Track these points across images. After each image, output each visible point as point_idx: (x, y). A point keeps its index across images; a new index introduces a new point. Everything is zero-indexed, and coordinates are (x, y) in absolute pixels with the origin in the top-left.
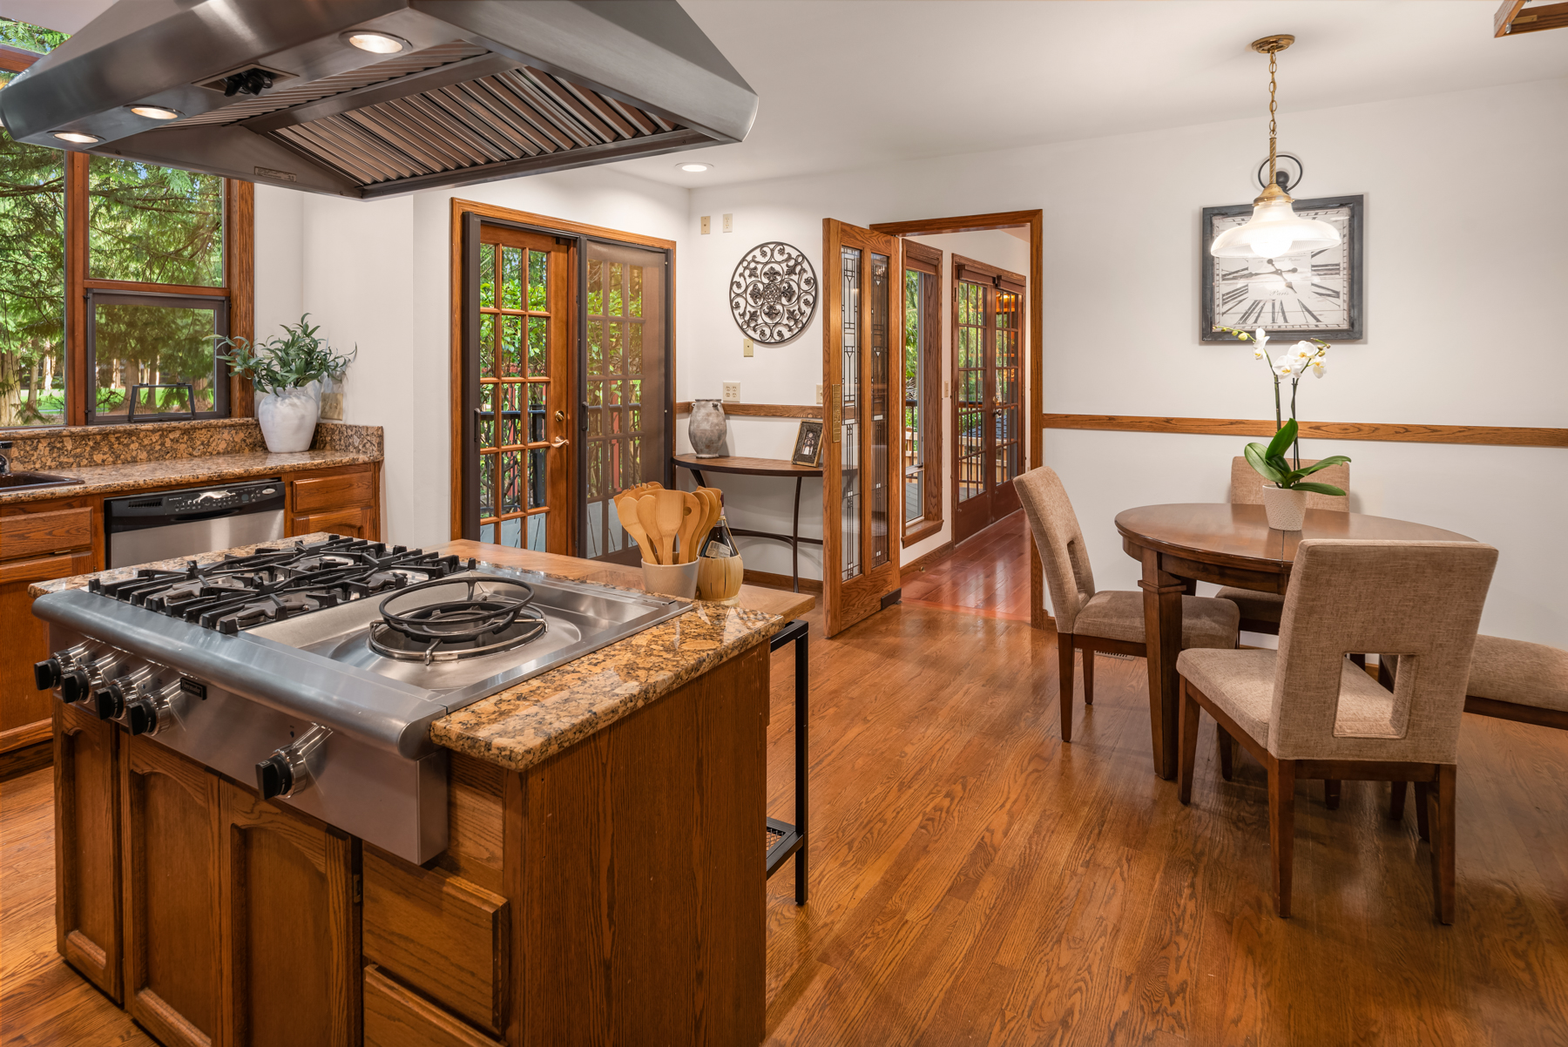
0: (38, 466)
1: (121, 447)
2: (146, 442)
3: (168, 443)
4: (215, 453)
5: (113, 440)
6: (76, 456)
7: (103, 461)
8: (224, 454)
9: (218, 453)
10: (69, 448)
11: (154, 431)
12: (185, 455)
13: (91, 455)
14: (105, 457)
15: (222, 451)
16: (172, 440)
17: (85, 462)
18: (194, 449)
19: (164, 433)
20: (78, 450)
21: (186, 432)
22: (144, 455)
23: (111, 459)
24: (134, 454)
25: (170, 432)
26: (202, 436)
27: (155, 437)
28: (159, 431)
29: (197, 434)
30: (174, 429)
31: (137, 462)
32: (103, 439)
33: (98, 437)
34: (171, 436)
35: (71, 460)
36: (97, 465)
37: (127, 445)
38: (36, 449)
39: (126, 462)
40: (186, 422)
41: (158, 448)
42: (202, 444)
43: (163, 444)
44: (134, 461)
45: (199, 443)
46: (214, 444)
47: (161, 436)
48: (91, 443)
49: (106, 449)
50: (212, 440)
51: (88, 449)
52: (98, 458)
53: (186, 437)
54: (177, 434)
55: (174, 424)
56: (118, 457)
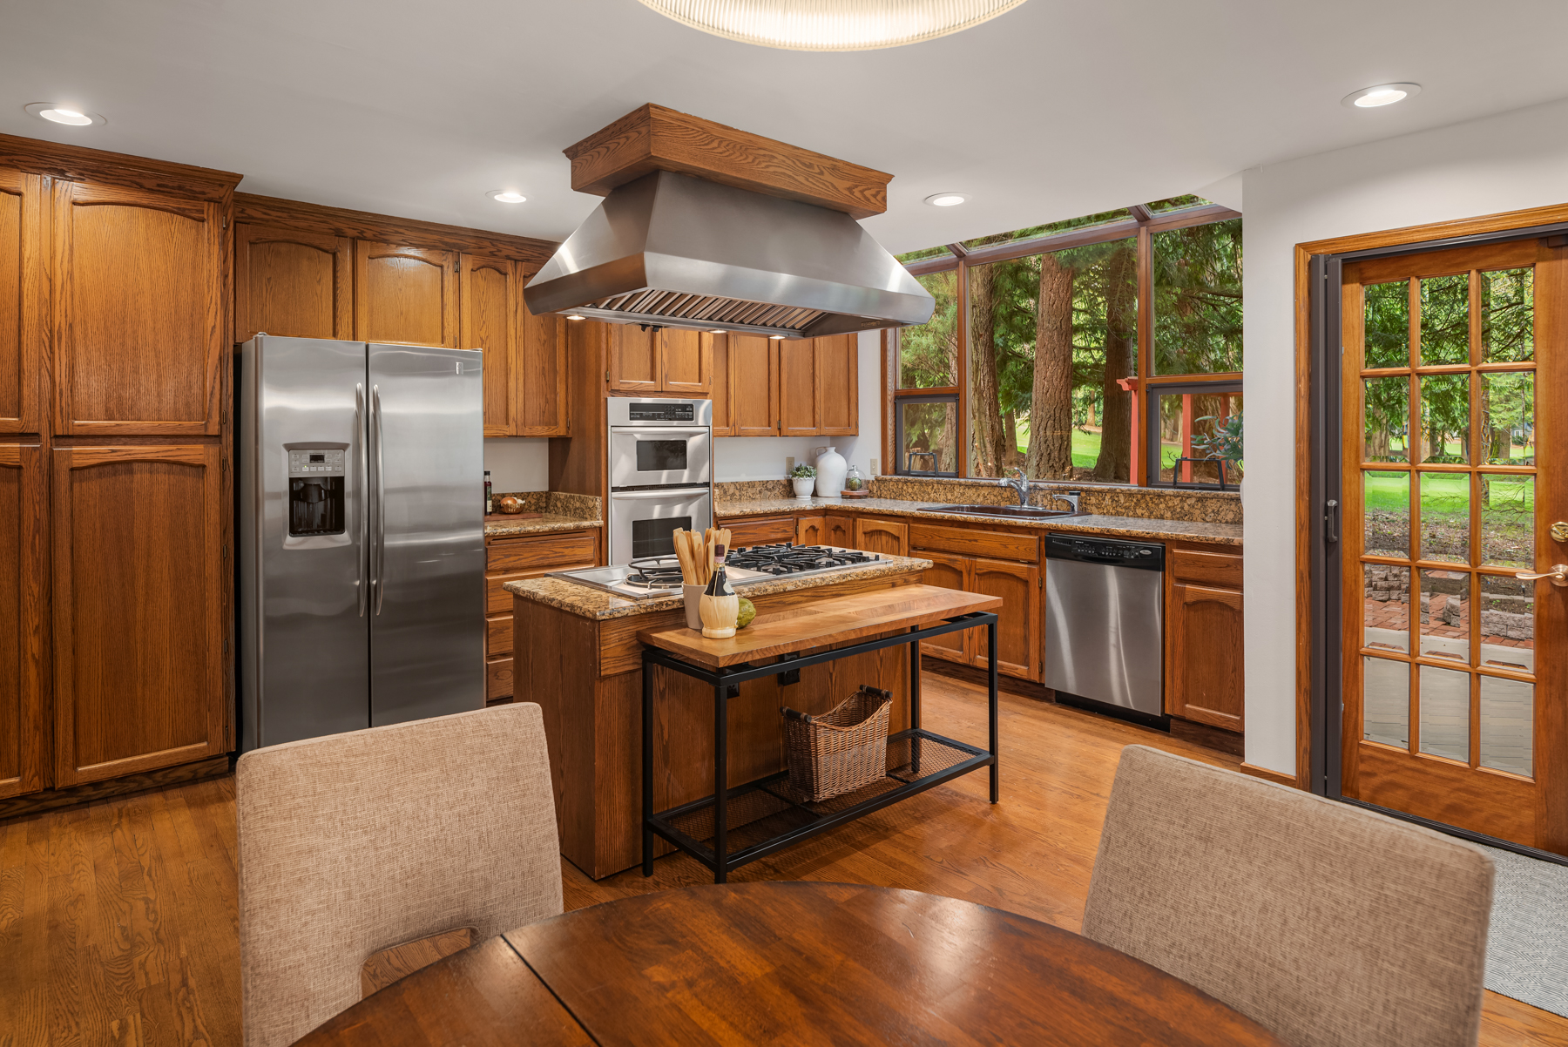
0: (1105, 511)
1: (1153, 505)
2: (1170, 504)
3: (1186, 507)
4: (1224, 521)
5: (1148, 499)
6: (1127, 508)
7: (1142, 514)
8: (1231, 523)
9: (1227, 522)
10: (1122, 501)
11: (1176, 496)
12: (1199, 519)
13: (1135, 509)
14: (1143, 512)
15: (1230, 521)
16: (1189, 505)
17: (1131, 513)
18: (1206, 515)
19: (1183, 499)
20: (1127, 504)
21: (1199, 499)
22: (1168, 514)
23: (1147, 514)
24: (1162, 512)
25: (1188, 498)
26: (1212, 505)
27: (1177, 501)
28: (1178, 496)
29: (1208, 503)
30: (1189, 497)
31: (1163, 519)
32: (1142, 498)
33: (1139, 496)
34: (1189, 501)
35: (1123, 510)
36: (1138, 517)
37: (1157, 505)
38: (1104, 499)
39: (1156, 517)
40: (1198, 491)
41: (1179, 510)
42: (1213, 511)
43: (1182, 508)
44: (1162, 517)
45: (1210, 510)
46: (1223, 513)
47: (1181, 500)
48: (1135, 500)
49: (1144, 506)
50: (1221, 509)
51: (1133, 504)
52: (1139, 511)
53: (1200, 504)
54: (1193, 501)
55: (1189, 491)
56: (1152, 513)
